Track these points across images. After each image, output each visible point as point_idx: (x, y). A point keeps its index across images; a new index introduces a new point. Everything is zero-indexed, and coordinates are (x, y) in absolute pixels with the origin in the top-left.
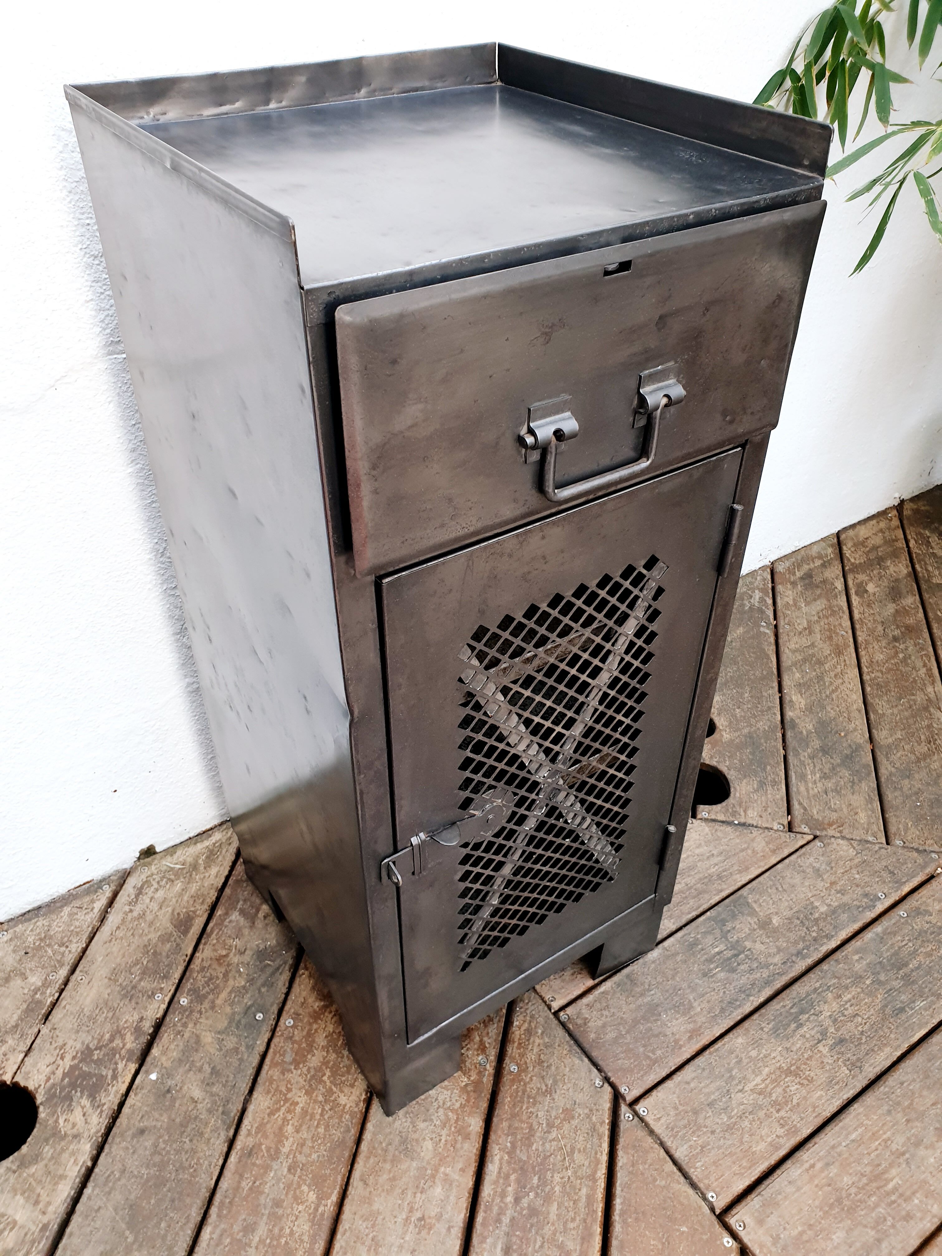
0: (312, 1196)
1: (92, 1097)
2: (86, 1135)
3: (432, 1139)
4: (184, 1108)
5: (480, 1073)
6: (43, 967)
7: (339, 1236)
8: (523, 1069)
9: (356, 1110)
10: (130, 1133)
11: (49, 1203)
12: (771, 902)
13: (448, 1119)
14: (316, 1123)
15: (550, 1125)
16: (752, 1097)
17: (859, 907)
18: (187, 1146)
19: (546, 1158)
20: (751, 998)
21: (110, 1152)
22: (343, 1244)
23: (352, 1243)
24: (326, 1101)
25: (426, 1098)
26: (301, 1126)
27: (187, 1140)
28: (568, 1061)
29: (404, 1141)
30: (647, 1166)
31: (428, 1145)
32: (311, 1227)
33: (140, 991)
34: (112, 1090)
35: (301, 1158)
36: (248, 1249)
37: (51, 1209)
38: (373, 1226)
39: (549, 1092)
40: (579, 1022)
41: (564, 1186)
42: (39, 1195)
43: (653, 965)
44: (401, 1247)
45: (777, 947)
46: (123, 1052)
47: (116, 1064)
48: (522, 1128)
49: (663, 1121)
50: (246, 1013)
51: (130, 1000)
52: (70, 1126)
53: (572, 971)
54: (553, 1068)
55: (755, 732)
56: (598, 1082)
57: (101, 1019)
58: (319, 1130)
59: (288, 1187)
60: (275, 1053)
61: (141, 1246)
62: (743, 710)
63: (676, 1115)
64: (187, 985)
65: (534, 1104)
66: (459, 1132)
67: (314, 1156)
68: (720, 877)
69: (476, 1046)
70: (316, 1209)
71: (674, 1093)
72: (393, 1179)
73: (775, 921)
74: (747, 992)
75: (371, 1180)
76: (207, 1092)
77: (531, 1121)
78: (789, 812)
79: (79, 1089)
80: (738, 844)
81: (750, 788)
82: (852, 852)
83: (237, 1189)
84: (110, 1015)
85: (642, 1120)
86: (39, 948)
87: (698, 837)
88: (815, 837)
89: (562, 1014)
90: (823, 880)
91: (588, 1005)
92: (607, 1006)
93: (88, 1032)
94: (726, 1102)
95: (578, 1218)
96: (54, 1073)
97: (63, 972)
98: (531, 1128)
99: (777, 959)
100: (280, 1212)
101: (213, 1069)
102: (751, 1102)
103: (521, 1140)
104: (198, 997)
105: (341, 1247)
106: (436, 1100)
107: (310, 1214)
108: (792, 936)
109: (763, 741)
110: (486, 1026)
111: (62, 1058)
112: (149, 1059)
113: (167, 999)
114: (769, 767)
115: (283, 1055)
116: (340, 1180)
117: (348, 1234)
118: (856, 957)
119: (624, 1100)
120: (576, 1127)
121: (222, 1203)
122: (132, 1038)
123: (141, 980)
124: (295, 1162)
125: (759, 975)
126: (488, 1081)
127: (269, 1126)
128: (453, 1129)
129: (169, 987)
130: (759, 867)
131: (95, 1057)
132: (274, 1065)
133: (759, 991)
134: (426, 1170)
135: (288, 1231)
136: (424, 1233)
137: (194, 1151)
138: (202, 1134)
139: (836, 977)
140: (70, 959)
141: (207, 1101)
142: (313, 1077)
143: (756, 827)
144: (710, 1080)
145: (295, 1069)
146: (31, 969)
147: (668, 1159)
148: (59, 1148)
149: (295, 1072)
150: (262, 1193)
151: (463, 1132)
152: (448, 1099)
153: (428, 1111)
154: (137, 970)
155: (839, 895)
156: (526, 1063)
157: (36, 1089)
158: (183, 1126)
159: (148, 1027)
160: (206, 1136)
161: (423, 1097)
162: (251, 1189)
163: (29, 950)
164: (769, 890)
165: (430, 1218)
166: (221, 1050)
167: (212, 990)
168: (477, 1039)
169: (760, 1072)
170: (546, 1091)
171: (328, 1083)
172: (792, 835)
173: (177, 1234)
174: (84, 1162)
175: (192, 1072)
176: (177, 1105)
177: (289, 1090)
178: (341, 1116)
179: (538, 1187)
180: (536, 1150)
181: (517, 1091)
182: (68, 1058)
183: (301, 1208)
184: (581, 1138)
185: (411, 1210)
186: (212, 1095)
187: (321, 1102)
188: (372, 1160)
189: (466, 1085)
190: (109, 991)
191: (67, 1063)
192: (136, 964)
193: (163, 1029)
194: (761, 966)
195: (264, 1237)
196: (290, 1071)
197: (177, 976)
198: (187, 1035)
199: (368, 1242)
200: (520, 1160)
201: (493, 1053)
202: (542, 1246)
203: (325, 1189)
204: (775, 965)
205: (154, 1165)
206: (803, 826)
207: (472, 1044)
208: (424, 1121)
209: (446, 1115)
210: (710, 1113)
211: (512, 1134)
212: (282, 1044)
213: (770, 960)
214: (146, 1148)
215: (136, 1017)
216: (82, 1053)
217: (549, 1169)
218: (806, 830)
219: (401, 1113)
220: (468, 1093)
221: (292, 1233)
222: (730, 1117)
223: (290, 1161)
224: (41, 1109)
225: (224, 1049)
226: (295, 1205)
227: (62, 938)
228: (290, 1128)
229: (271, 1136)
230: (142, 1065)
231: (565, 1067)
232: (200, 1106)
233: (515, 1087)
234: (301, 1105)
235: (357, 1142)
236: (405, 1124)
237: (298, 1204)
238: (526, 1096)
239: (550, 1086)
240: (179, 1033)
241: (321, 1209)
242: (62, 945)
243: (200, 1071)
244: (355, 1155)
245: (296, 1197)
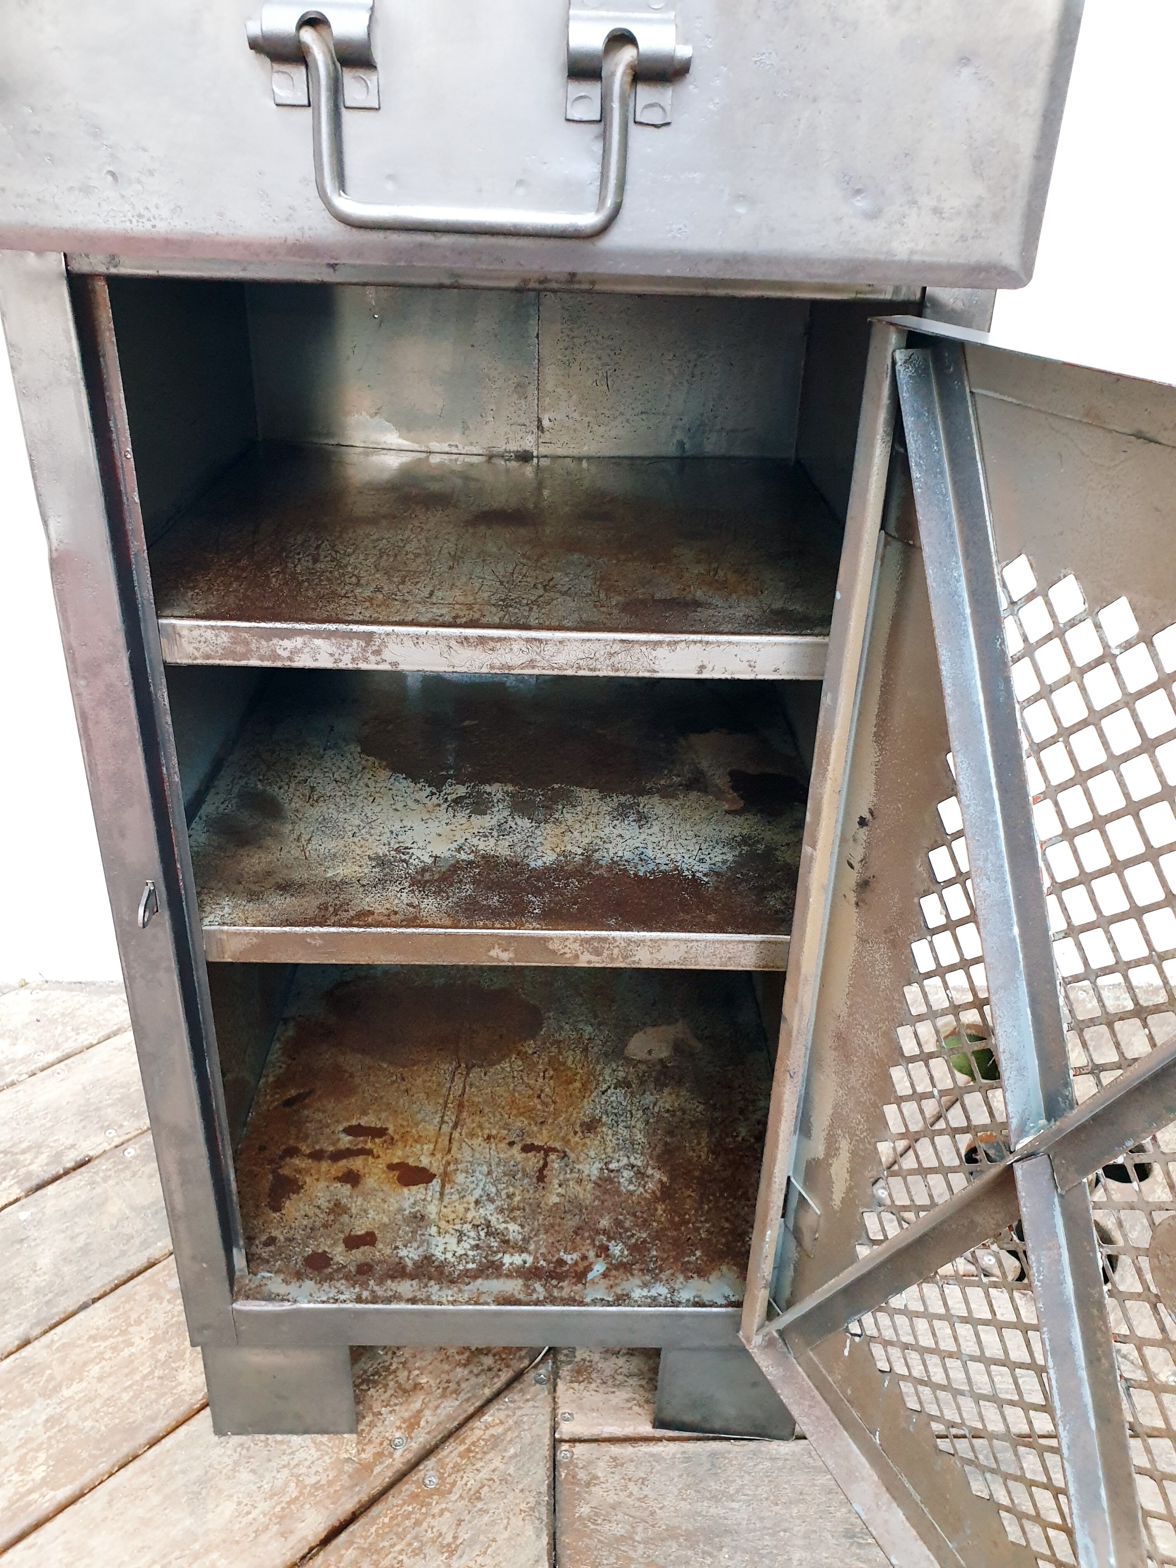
0: (39, 1473)
3: (239, 1503)
4: (17, 1270)
5: (379, 1455)
6: (39, 1042)
8: (442, 1492)
9: (187, 1398)
13: (283, 1491)
14: (129, 1383)
24: (165, 1364)
25: (282, 1442)
26: (110, 1375)
28: (516, 1522)
29: (204, 1481)
31: (229, 1508)
33: (99, 1117)
35: (73, 1417)
39: (452, 1550)
40: (582, 1475)
43: (768, 1464)
46: (24, 1170)
51: (82, 1120)
53: (630, 1395)
54: (486, 1518)
57: (37, 1123)
58: (124, 1394)
59: (28, 1440)
60: (163, 1270)
65: (416, 1553)
66: (281, 1518)
67: (88, 1424)
69: (406, 1415)
70: (29, 1492)
72: (146, 1522)
75: (120, 1504)
76: (55, 1265)
84: (49, 1124)
86: (53, 1021)
89: (565, 1446)
91: (615, 1459)
92: (644, 1480)
93: (14, 1129)
97: (51, 1057)
101: (87, 1244)
106: (293, 1453)
107: (16, 1493)
110: (443, 1396)
112: (39, 1193)
113: (117, 1141)
122: (45, 1161)
123: (110, 1105)
124: (62, 1416)
126: (382, 1474)
127: (78, 1350)
128: (278, 1509)
134: (195, 1541)
140: (68, 1047)
141: (47, 1277)
145: (169, 1301)
146: (26, 1039)
149: (165, 1303)
151: (284, 1521)
152: (307, 1463)
153: (269, 1460)
154: (117, 1092)
156: (454, 1484)
159: (70, 1160)
160: (7, 1317)
161: (279, 1437)
163: (43, 1019)
166: (115, 1228)
168: (417, 1405)
170: (449, 1545)
175: (63, 1235)
176: (14, 1262)
177: (138, 1322)
178: (163, 1395)
181: (408, 1517)
183: (16, 1477)
186: (56, 1275)
187: (157, 1361)
188: (145, 1478)
189: (349, 1460)
190: (71, 1099)
193: (83, 1169)
196: (160, 1299)
198: (98, 1190)
201: (421, 1439)
203: (61, 1475)
207: (403, 1408)
208: (253, 1471)
209: (286, 1484)
215: (69, 1142)
219: (236, 1440)
220: (341, 1472)
223: (58, 1410)
225: (119, 1230)
226: (12, 1468)
227: (82, 1023)
228: (95, 1370)
229: (68, 1365)
230: (27, 1196)
231: (506, 1528)
232: (35, 1278)
233: (410, 1508)
234: (133, 1349)
235: (153, 1443)
236: (226, 1459)
237: (16, 1470)
238: (414, 1533)
239: (459, 1542)
240: (92, 1183)
241: (35, 1496)
242: (76, 1030)
243: (72, 1238)
244: (135, 1457)
245: (22, 1460)
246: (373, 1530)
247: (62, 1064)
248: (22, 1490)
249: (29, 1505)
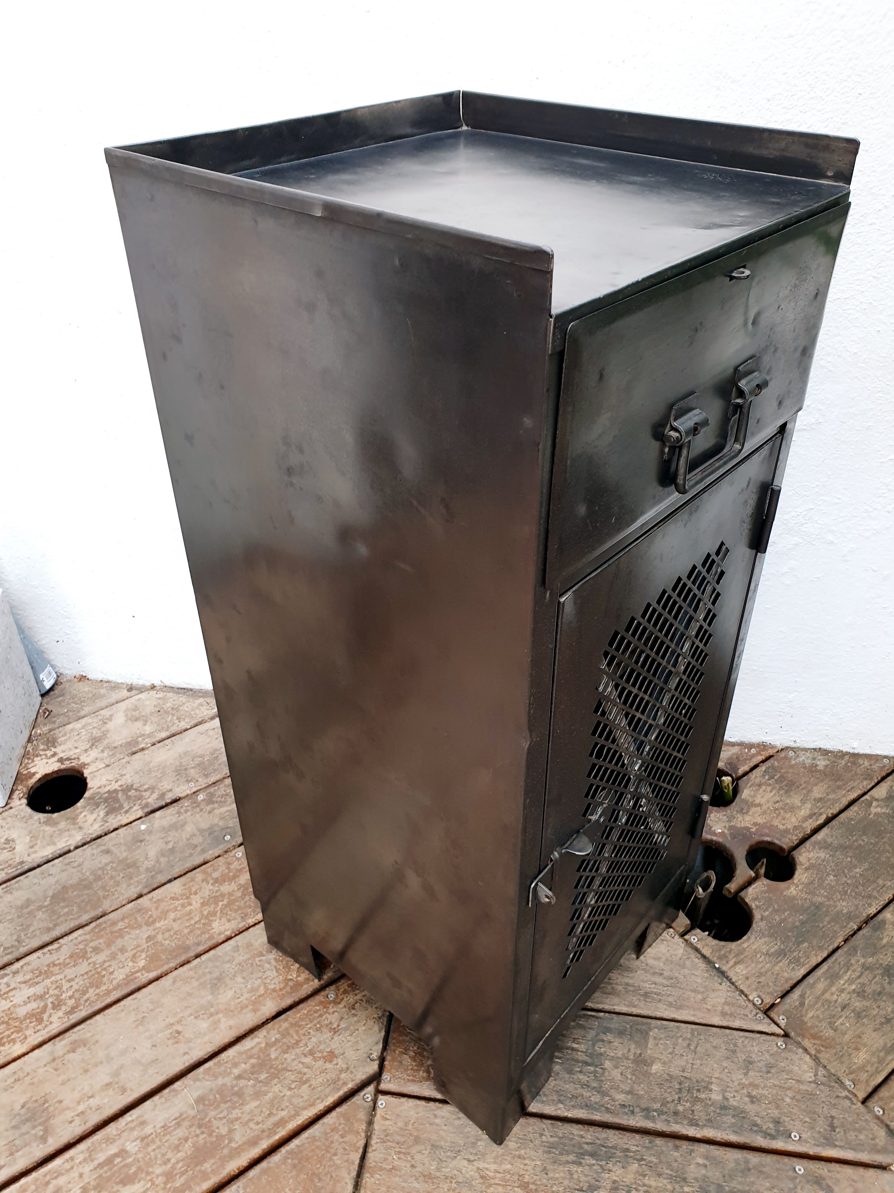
0: (142, 963)
1: (107, 814)
2: (84, 831)
3: (235, 992)
4: (137, 857)
5: (307, 979)
6: (158, 725)
7: (130, 998)
9: (216, 936)
10: (103, 848)
11: (36, 852)
12: (670, 1050)
13: (257, 989)
14: (188, 924)
15: (311, 1053)
16: (472, 1173)
17: (756, 1125)
18: (118, 878)
19: (286, 1069)
20: (561, 1106)
21: (85, 850)
22: (127, 1005)
23: (132, 1009)
24: (207, 917)
25: (260, 965)
26: (179, 919)
27: (122, 875)
28: (370, 1023)
29: (220, 979)
30: (341, 1140)
31: (230, 994)
32: (124, 979)
33: (186, 774)
34: (119, 817)
35: (160, 937)
36: (85, 960)
37: (33, 856)
38: (152, 1010)
39: (335, 1031)
41: (275, 1098)
42: (36, 844)
44: (151, 1037)
45: (632, 1087)
46: (144, 802)
47: (135, 805)
48: (292, 1037)
49: (387, 1123)
50: (222, 829)
51: (177, 775)
52: (83, 820)
54: (356, 1019)
55: (829, 906)
56: (375, 1055)
57: (154, 774)
58: (185, 930)
59: (138, 946)
60: (211, 866)
61: (46, 911)
62: (837, 881)
63: (401, 1129)
64: (212, 790)
65: (317, 1030)
66: (254, 1003)
68: (646, 995)
70: (136, 972)
71: (418, 1113)
72: (190, 994)
73: (656, 1068)
74: (562, 1098)
75: (178, 984)
76: (157, 857)
77: (303, 1038)
78: (782, 997)
79: (106, 804)
80: (696, 982)
81: (764, 949)
82: (809, 1076)
83: (114, 923)
84: (160, 776)
85: (374, 1108)
86: (167, 712)
87: (664, 951)
88: (786, 1035)
90: (746, 1074)
93: (141, 777)
94: (448, 1157)
95: (261, 1125)
96: (105, 786)
97: (164, 735)
98: (297, 1043)
99: (621, 1097)
100: (120, 955)
101: (173, 847)
102: (467, 1176)
103: (283, 1044)
104: (210, 801)
105: (125, 1005)
106: (264, 972)
107: (130, 972)
108: (657, 1092)
109: (827, 919)
111: (116, 782)
112: (152, 815)
113: (194, 790)
114: (806, 944)
115: (214, 870)
116: (165, 968)
117: (135, 1001)
118: (701, 1161)
119: (378, 1084)
120: (326, 1069)
121: (101, 924)
122: (156, 797)
123: (193, 768)
124: (155, 936)
125: (589, 1094)
126: (308, 988)
127: (164, 904)
128: (253, 998)
129: (203, 782)
130: (693, 1015)
131: (130, 794)
132: (205, 872)
133: (573, 1106)
134: (212, 1007)
135: (111, 970)
136: (171, 1041)
137: (118, 884)
138: (131, 878)
139: (658, 1157)
140: (174, 729)
141: (152, 863)
142: (216, 897)
143: (733, 984)
144: (454, 1130)
146: (152, 722)
147: (361, 1150)
148: (68, 827)
149: (210, 884)
150: (122, 937)
151: (256, 1004)
152: (271, 978)
153: (253, 973)
154: (198, 760)
155: (747, 1099)
156: (343, 999)
157: (90, 788)
158: (129, 866)
159: (169, 798)
160: (132, 881)
162: (120, 929)
163: (162, 711)
164: (680, 1040)
165: (183, 1036)
166: (188, 840)
167: (221, 802)
169: (501, 1163)
170: (334, 1029)
171: (219, 908)
172: (761, 1015)
173: (66, 921)
174: (70, 845)
175: (162, 840)
176: (137, 852)
177: (196, 893)
178: (204, 933)
179: (260, 1082)
180: (286, 1059)
181: (316, 1012)
182: (119, 783)
183: (131, 964)
184: (320, 1080)
185: (179, 1022)
186: (157, 862)
187: (203, 915)
188: (191, 973)
189: (291, 979)
190: (172, 762)
191: (115, 786)
192: (200, 757)
193: (175, 804)
194: (599, 1090)
195: (98, 962)
196: (208, 882)
197: (213, 779)
198: (182, 817)
199: (140, 1016)
200: (269, 1055)
202: (221, 1119)
203: (152, 965)
204: (613, 1100)
205: (95, 875)
206: (781, 1018)
208: (243, 978)
209: (259, 987)
210: (427, 1152)
211: (282, 1035)
212: (221, 864)
213: (613, 1092)
214: (100, 862)
215: (169, 788)
216: (127, 786)
217: (279, 1078)
218: (783, 1022)
220: (287, 985)
221: (112, 972)
222: (438, 1169)
223: (153, 933)
224: (82, 800)
225: (190, 841)
226: (129, 959)
227: (183, 715)
228: (172, 915)
229: (160, 910)
230: (146, 816)
231: (364, 1025)
232: (146, 862)
233: (318, 1008)
234: (192, 907)
235: (198, 956)
236: (231, 970)
237: (132, 960)
238: (318, 1020)
239: (340, 1027)
240: (179, 813)
241: (139, 974)
242: (179, 719)
243: (166, 843)
244: (188, 962)
245: (134, 956)
246: (298, 1015)
247: (169, 740)
248: (132, 970)
249: (136, 978)
